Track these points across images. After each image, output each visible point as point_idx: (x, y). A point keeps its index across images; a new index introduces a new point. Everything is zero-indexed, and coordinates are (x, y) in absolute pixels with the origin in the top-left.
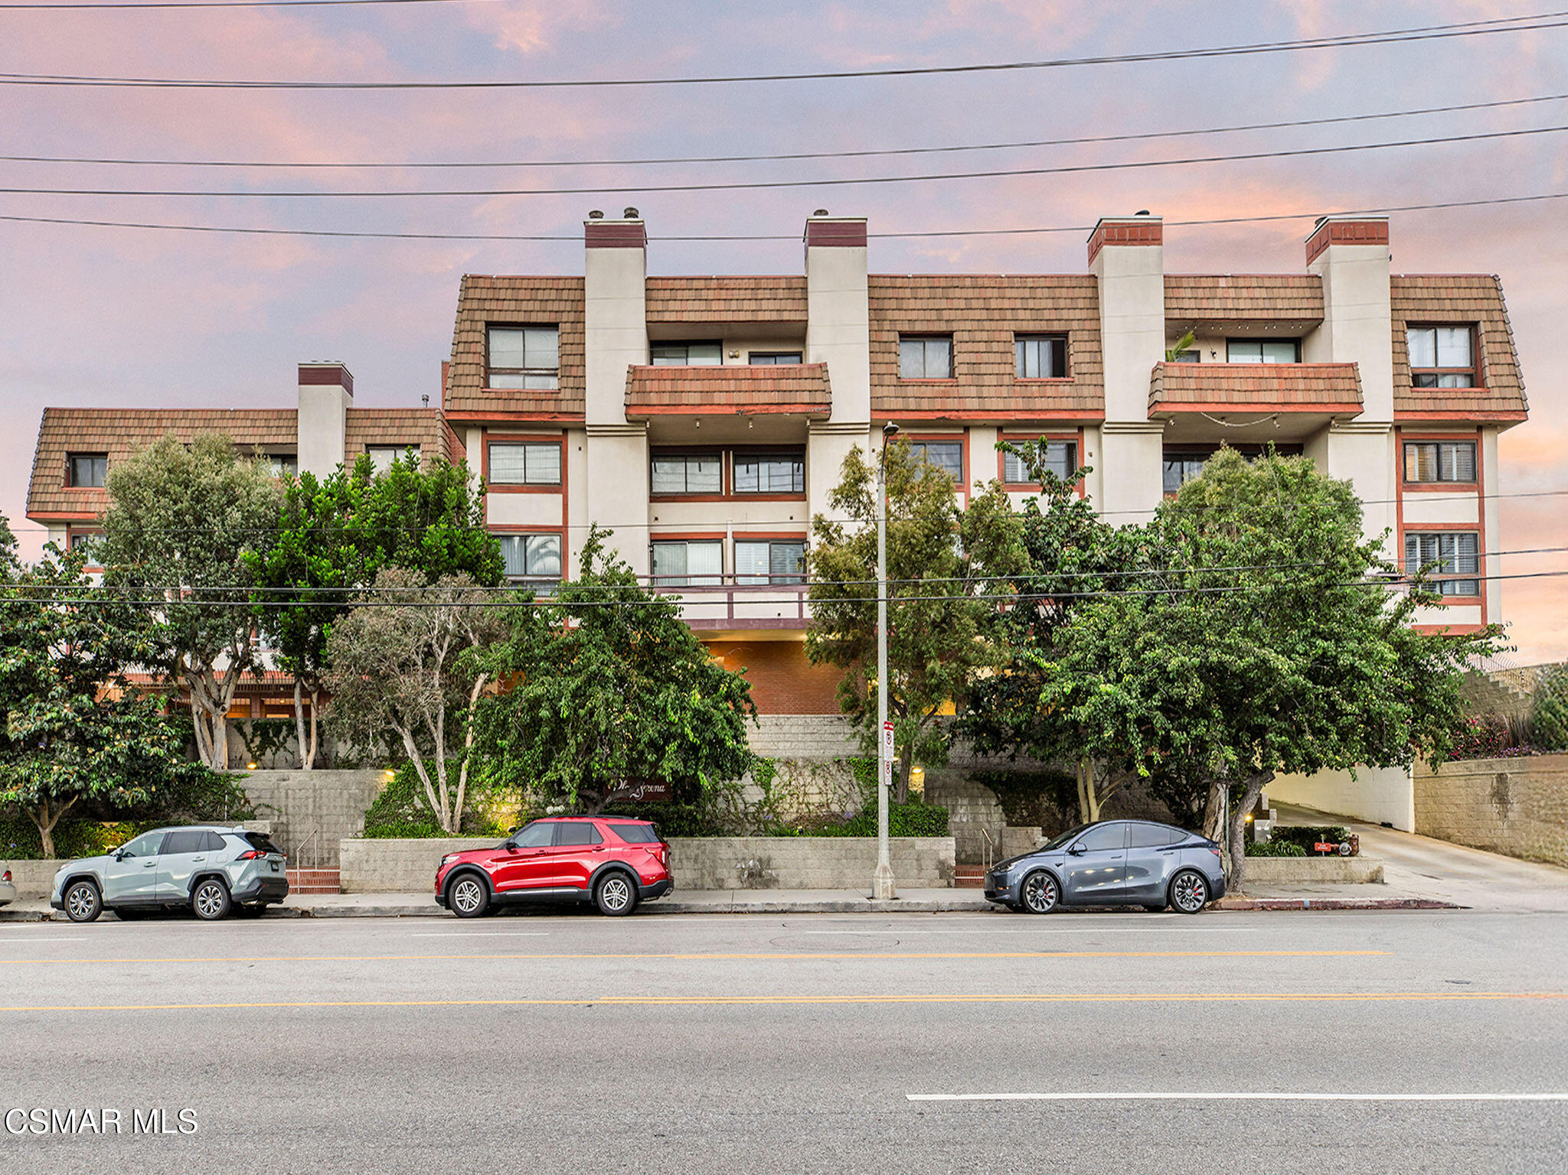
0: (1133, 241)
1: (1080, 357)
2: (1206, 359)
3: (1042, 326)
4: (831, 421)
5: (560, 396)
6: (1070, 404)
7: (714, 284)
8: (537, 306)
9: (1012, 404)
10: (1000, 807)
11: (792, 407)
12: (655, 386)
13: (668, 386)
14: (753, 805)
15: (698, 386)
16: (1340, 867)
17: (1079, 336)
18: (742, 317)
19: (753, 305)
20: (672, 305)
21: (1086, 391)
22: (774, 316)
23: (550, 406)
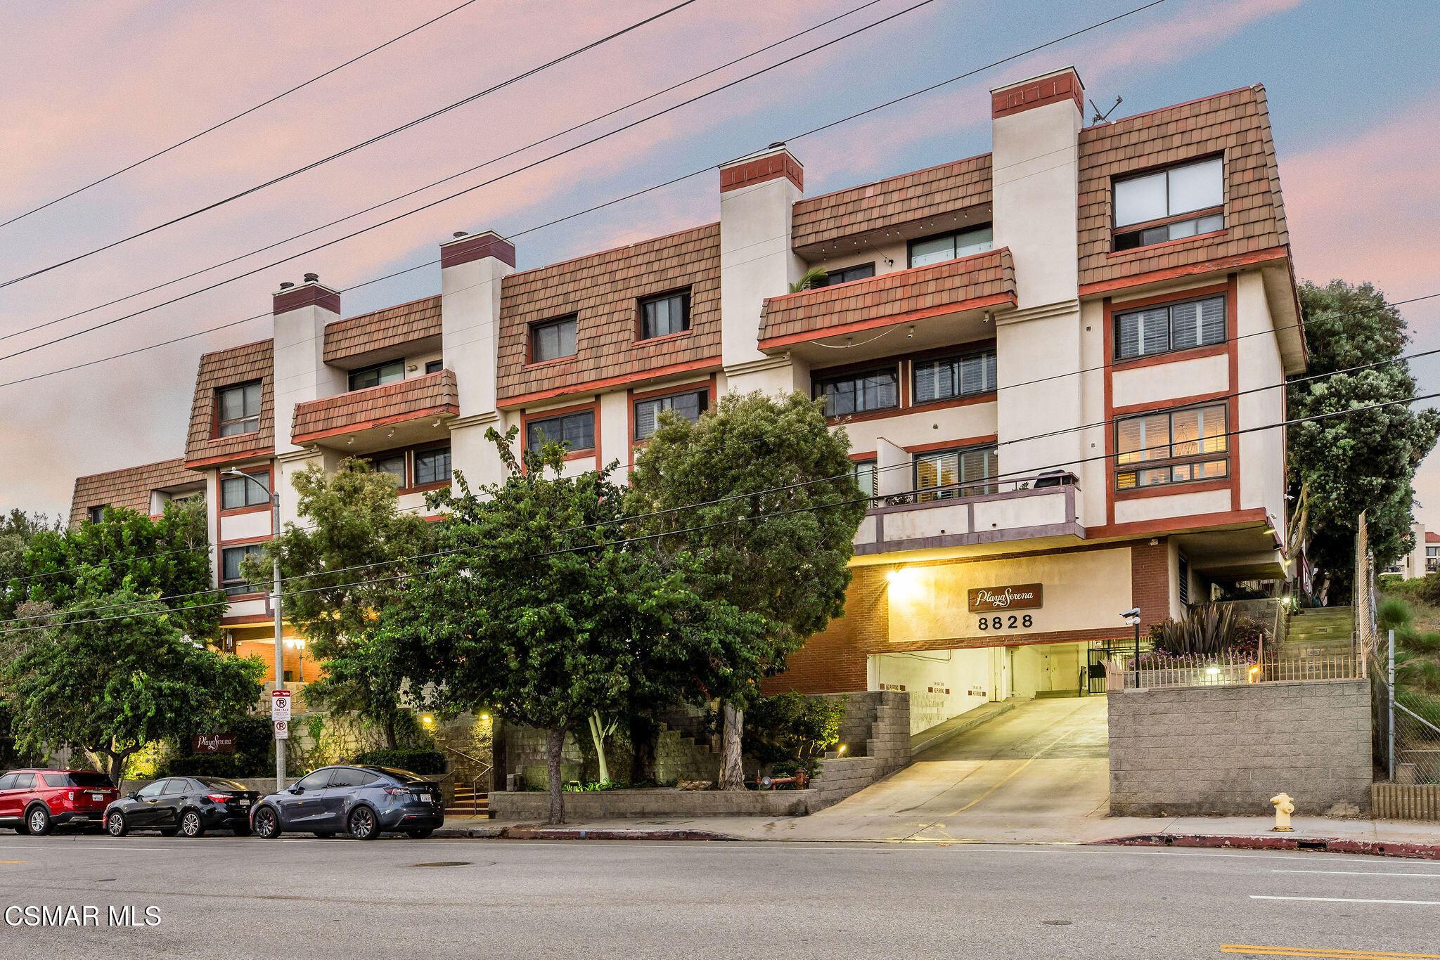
0: (752, 180)
1: (701, 308)
2: (882, 270)
3: (665, 286)
4: (461, 417)
5: (260, 436)
6: (687, 356)
7: (376, 318)
8: (249, 367)
9: (628, 368)
10: (577, 745)
11: (416, 413)
12: (312, 417)
13: (322, 415)
14: (307, 752)
15: (345, 410)
16: (757, 800)
17: (702, 286)
18: (397, 340)
19: (405, 329)
20: (343, 344)
21: (704, 341)
22: (422, 334)
23: (252, 445)
